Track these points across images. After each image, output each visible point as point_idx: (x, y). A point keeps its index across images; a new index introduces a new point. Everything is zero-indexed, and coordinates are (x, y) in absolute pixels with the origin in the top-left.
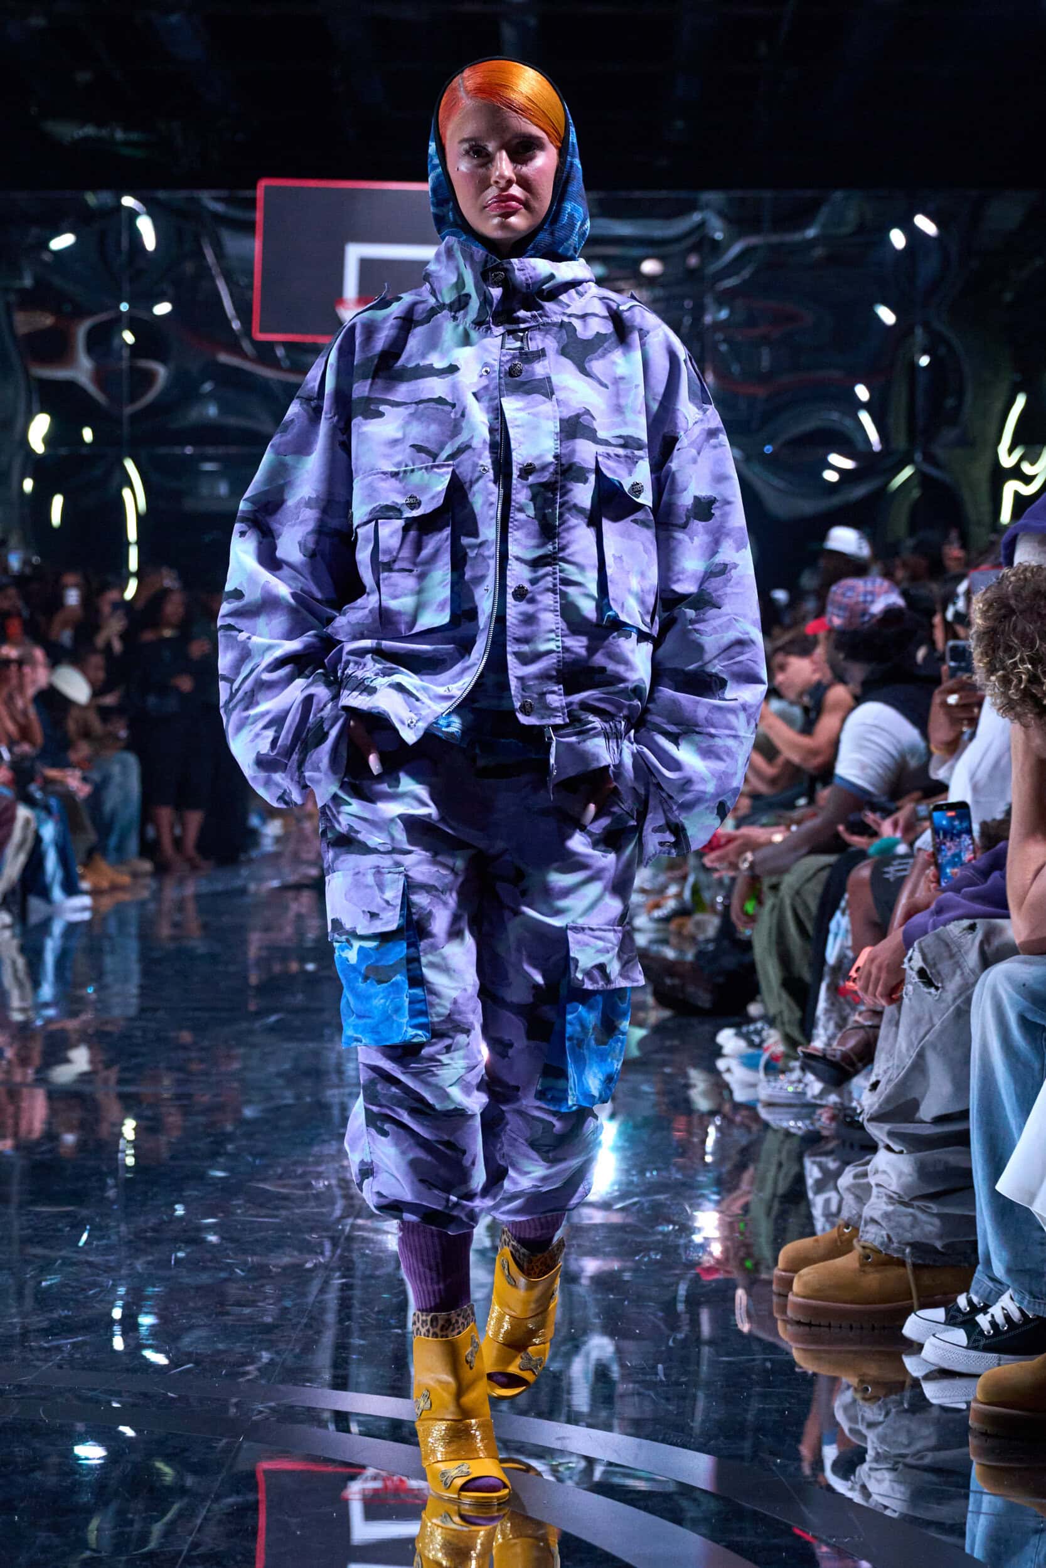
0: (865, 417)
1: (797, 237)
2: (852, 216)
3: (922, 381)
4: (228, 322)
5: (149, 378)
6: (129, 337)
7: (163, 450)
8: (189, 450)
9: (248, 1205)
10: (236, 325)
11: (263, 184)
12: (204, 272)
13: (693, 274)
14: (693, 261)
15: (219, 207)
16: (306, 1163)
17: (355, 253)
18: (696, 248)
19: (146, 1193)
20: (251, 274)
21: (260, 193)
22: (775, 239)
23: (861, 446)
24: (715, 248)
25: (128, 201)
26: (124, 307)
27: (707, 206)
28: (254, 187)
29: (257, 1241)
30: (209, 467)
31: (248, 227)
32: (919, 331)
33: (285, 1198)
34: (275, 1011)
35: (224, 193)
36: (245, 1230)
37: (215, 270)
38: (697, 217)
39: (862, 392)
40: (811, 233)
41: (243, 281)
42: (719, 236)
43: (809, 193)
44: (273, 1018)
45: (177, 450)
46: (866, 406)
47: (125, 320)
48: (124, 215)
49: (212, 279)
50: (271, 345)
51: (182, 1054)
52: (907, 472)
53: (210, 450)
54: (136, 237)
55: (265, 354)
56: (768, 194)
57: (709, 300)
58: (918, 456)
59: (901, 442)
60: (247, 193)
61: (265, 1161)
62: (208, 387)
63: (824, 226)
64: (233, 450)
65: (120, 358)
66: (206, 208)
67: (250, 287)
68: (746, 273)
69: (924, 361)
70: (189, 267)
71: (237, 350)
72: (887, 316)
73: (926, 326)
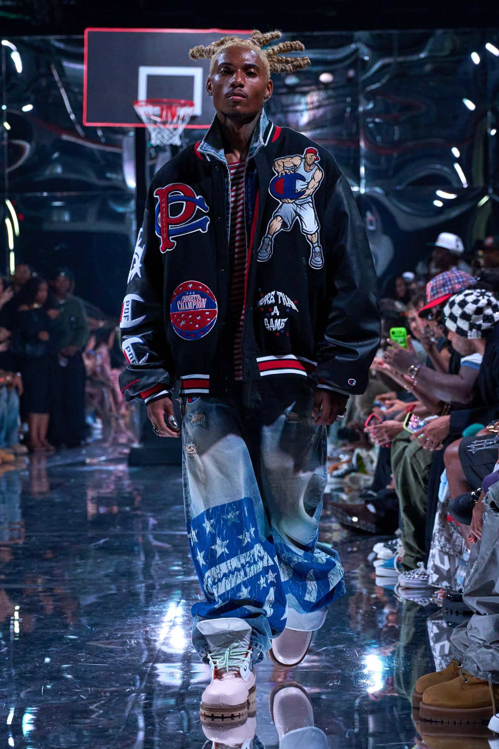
0: (457, 167)
1: (414, 58)
2: (448, 45)
3: (492, 145)
4: (68, 115)
5: (20, 150)
6: (7, 126)
7: (29, 195)
8: (45, 194)
9: (88, 656)
10: (72, 117)
11: (87, 31)
12: (53, 85)
13: (350, 80)
14: (351, 73)
15: (61, 46)
16: (122, 630)
17: (144, 72)
18: (352, 66)
19: (25, 649)
20: (81, 86)
21: (86, 37)
22: (401, 59)
23: (455, 185)
24: (364, 66)
25: (5, 43)
26: (4, 107)
27: (359, 40)
28: (83, 33)
29: (93, 678)
30: (57, 204)
31: (78, 58)
32: (489, 114)
33: (111, 651)
34: (104, 537)
35: (63, 37)
36: (86, 671)
37: (60, 84)
38: (353, 46)
39: (456, 152)
40: (422, 55)
41: (76, 90)
42: (366, 58)
43: (422, 31)
44: (102, 541)
45: (38, 194)
46: (458, 160)
47: (5, 116)
48: (3, 51)
49: (58, 89)
50: (95, 129)
51: (46, 564)
52: (485, 199)
53: (58, 194)
54: (11, 64)
55: (91, 135)
56: (395, 32)
57: (361, 98)
58: (491, 191)
59: (480, 183)
60: (79, 37)
61: (98, 629)
62: (56, 155)
63: (431, 51)
64: (72, 194)
65: (3, 139)
66: (54, 46)
67: (81, 94)
68: (384, 81)
69: (493, 132)
70: (44, 82)
71: (73, 132)
72: (470, 105)
73: (494, 111)
